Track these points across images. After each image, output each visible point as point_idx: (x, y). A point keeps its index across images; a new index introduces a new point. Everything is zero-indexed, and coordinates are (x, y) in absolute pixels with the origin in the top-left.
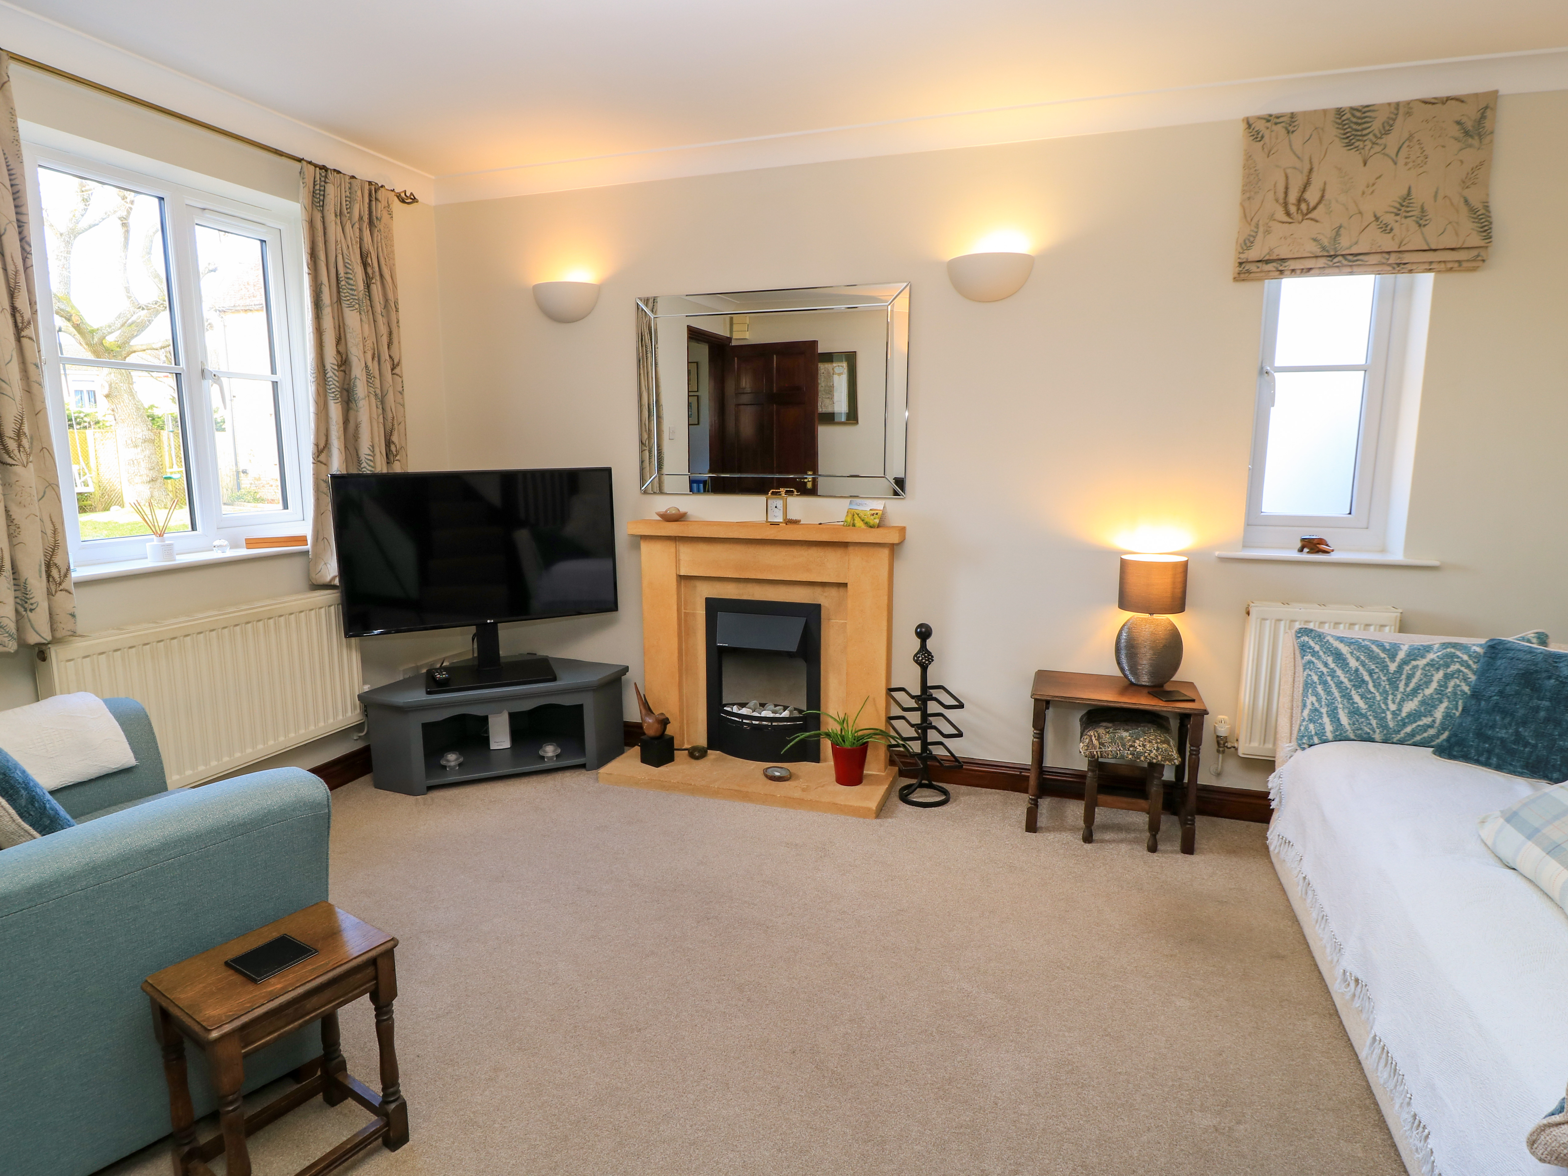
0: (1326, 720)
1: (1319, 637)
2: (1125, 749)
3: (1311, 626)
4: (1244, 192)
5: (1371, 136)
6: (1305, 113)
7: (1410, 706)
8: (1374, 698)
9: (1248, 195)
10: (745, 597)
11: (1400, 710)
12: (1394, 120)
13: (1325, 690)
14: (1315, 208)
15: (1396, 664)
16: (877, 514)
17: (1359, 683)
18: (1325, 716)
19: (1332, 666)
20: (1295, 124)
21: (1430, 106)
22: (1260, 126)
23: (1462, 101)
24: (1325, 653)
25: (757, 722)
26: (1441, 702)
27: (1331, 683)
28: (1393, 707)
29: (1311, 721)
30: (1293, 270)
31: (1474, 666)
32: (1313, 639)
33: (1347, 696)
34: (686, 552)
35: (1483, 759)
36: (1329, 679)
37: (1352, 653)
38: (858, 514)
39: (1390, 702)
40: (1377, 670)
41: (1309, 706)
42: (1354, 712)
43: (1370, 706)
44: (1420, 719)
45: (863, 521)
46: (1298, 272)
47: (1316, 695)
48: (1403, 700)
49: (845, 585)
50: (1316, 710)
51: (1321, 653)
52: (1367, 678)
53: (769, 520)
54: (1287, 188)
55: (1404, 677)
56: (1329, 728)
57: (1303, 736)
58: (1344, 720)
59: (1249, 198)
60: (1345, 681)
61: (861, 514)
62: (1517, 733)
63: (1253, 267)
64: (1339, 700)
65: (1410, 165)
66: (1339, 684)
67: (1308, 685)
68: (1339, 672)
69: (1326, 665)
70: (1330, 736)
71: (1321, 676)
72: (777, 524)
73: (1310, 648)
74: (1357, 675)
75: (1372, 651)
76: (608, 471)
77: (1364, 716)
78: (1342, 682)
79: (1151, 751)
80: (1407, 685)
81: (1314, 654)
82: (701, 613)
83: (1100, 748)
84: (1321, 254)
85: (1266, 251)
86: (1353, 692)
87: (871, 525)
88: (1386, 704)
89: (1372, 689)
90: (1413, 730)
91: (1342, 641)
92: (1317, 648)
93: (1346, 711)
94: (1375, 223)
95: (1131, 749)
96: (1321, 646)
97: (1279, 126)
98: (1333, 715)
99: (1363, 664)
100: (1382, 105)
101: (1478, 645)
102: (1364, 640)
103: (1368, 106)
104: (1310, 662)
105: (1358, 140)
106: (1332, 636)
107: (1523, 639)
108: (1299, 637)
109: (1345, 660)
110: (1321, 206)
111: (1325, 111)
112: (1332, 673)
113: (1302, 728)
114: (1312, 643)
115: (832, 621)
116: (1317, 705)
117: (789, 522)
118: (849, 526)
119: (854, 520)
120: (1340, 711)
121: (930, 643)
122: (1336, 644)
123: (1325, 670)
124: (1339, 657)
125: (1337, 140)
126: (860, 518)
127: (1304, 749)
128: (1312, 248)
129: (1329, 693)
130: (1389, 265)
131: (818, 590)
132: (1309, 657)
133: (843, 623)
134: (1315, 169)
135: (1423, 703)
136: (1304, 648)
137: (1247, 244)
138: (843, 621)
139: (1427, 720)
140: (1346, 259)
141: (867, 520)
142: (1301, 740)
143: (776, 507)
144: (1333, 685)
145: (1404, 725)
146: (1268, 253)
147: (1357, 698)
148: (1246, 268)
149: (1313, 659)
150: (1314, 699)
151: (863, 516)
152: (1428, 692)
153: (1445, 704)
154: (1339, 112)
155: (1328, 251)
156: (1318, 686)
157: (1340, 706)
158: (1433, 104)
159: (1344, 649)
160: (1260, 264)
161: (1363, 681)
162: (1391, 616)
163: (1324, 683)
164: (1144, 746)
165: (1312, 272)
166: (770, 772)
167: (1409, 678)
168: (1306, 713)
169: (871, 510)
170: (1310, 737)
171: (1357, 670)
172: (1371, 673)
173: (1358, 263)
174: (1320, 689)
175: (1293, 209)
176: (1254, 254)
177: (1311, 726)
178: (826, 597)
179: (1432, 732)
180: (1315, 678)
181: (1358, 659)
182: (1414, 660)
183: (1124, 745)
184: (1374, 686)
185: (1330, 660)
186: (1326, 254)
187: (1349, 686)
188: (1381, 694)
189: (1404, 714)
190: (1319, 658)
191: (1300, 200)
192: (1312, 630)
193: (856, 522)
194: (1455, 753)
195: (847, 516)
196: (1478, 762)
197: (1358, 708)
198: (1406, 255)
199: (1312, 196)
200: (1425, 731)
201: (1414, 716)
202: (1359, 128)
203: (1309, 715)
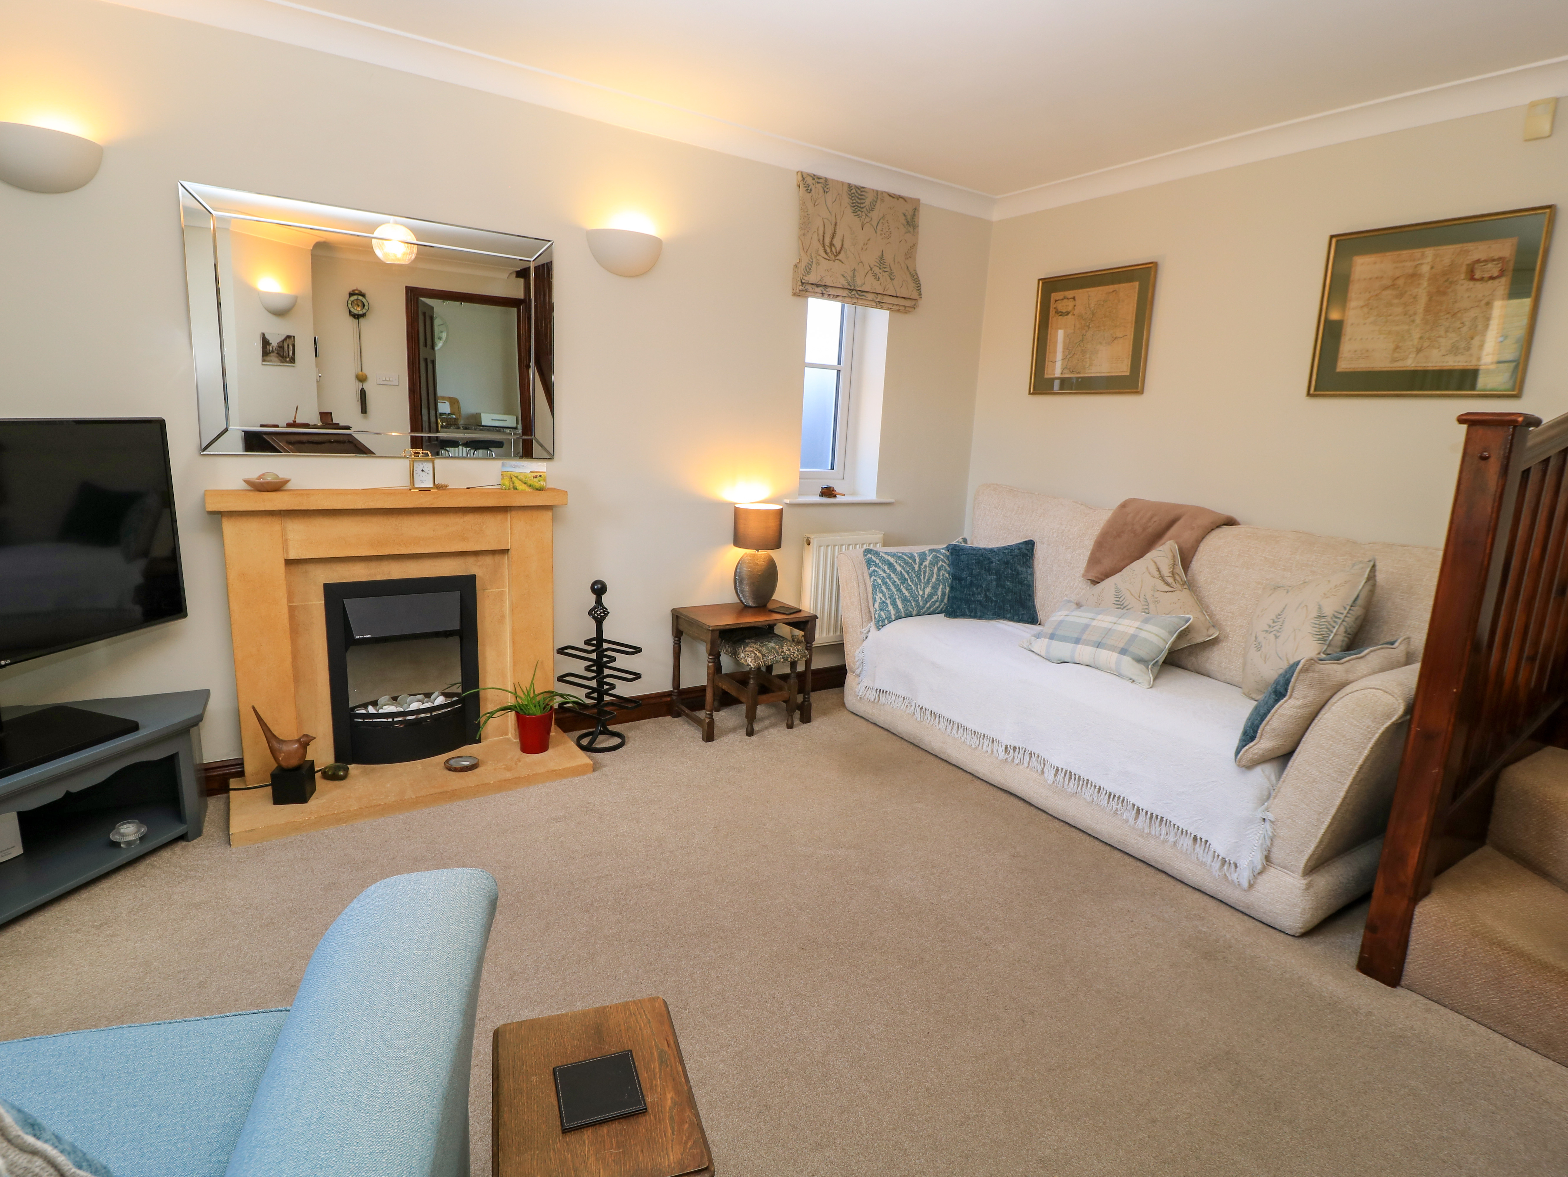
0: (890, 607)
1: (877, 554)
2: (778, 655)
3: (871, 547)
4: (801, 229)
5: (865, 209)
6: (833, 180)
7: (928, 590)
8: (912, 588)
9: (803, 232)
10: (379, 578)
11: (924, 594)
12: (876, 202)
13: (887, 588)
14: (840, 253)
15: (917, 565)
16: (540, 476)
17: (904, 581)
18: (889, 605)
19: (888, 571)
20: (828, 187)
21: (892, 198)
22: (809, 180)
23: (906, 201)
24: (882, 564)
25: (414, 717)
26: (939, 586)
27: (889, 583)
28: (921, 593)
29: (881, 610)
30: (829, 295)
31: (947, 562)
32: (874, 555)
33: (899, 590)
34: (296, 530)
35: (973, 614)
36: (888, 580)
37: (896, 562)
38: (517, 477)
39: (919, 590)
40: (910, 571)
41: (878, 601)
42: (904, 600)
43: (911, 594)
44: (933, 598)
45: (525, 483)
46: (832, 296)
47: (882, 592)
48: (924, 588)
49: (505, 552)
50: (884, 602)
51: (880, 564)
52: (906, 576)
53: (416, 486)
54: (824, 233)
55: (922, 573)
56: (893, 612)
57: (879, 621)
58: (900, 606)
59: (804, 234)
60: (897, 580)
61: (520, 477)
62: (986, 595)
63: (809, 288)
64: (896, 593)
65: (883, 236)
66: (894, 583)
67: (875, 587)
68: (893, 575)
69: (884, 571)
70: (893, 617)
71: (883, 579)
72: (427, 490)
73: (873, 561)
74: (902, 575)
75: (905, 559)
76: (160, 424)
77: (909, 601)
78: (895, 582)
79: (794, 652)
80: (924, 578)
81: (876, 565)
82: (317, 604)
83: (763, 659)
84: (847, 287)
85: (819, 278)
86: (902, 587)
87: (538, 488)
88: (918, 592)
89: (910, 583)
90: (930, 605)
91: (889, 555)
92: (877, 561)
93: (900, 600)
94: (870, 271)
95: (782, 654)
96: (880, 560)
97: (820, 185)
98: (894, 604)
99: (904, 569)
100: (870, 189)
101: (943, 549)
102: (897, 553)
103: (863, 188)
104: (874, 571)
105: (859, 210)
106: (883, 552)
107: (958, 542)
108: (866, 555)
109: (894, 566)
110: (842, 252)
111: (843, 183)
112: (889, 577)
113: (877, 616)
114: (874, 558)
115: (487, 591)
116: (883, 598)
117: (439, 487)
118: (509, 489)
119: (513, 483)
120: (897, 600)
121: (605, 598)
122: (886, 557)
123: (885, 575)
124: (890, 565)
125: (849, 207)
126: (520, 480)
127: (880, 629)
128: (842, 282)
129: (889, 590)
130: (875, 302)
131: (471, 560)
132: (873, 568)
133: (499, 592)
134: (838, 224)
135: (933, 587)
136: (869, 563)
137: (808, 270)
138: (499, 590)
139: (935, 598)
140: (858, 294)
141: (529, 482)
142: (878, 624)
143: (423, 471)
144: (891, 584)
145: (927, 602)
146: (820, 280)
147: (904, 590)
148: (806, 288)
149: (876, 569)
150: (881, 595)
151: (524, 479)
152: (934, 580)
153: (941, 587)
154: (850, 186)
155: (851, 286)
156: (883, 586)
157: (897, 597)
158: (893, 198)
159: (892, 560)
160: (813, 286)
161: (905, 579)
162: (878, 537)
163: (886, 583)
164: (789, 650)
165: (839, 298)
166: (453, 763)
167: (925, 573)
168: (877, 605)
169: (531, 472)
170: (883, 621)
171: (901, 572)
172: (908, 573)
173: (863, 297)
174: (884, 588)
175: (828, 250)
176: (812, 278)
177: (882, 613)
178: (479, 566)
179: (937, 604)
180: (880, 581)
181: (900, 565)
182: (924, 562)
183: (777, 653)
184: (911, 581)
185: (886, 568)
186: (849, 288)
187: (899, 584)
188: (914, 586)
189: (926, 596)
190: (879, 567)
191: (831, 245)
192: (871, 550)
193: (517, 485)
194: (958, 614)
195: (503, 478)
196: (971, 617)
197: (906, 597)
198: (885, 297)
199: (837, 242)
200: (935, 604)
201: (931, 596)
202: (859, 201)
203: (879, 606)
